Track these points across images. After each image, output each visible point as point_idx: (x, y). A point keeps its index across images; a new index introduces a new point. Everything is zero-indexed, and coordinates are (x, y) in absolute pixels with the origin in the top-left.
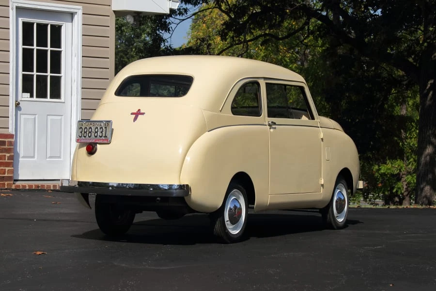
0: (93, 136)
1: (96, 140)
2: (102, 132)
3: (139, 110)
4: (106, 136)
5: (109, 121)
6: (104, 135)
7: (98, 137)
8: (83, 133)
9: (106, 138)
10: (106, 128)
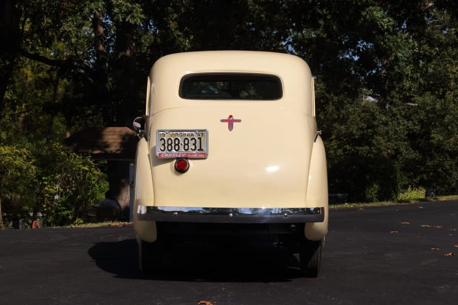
0: (182, 149)
1: (187, 154)
2: (194, 144)
3: (231, 116)
4: (201, 149)
5: (205, 131)
6: (198, 148)
7: (190, 150)
8: (166, 145)
9: (201, 152)
10: (200, 139)
